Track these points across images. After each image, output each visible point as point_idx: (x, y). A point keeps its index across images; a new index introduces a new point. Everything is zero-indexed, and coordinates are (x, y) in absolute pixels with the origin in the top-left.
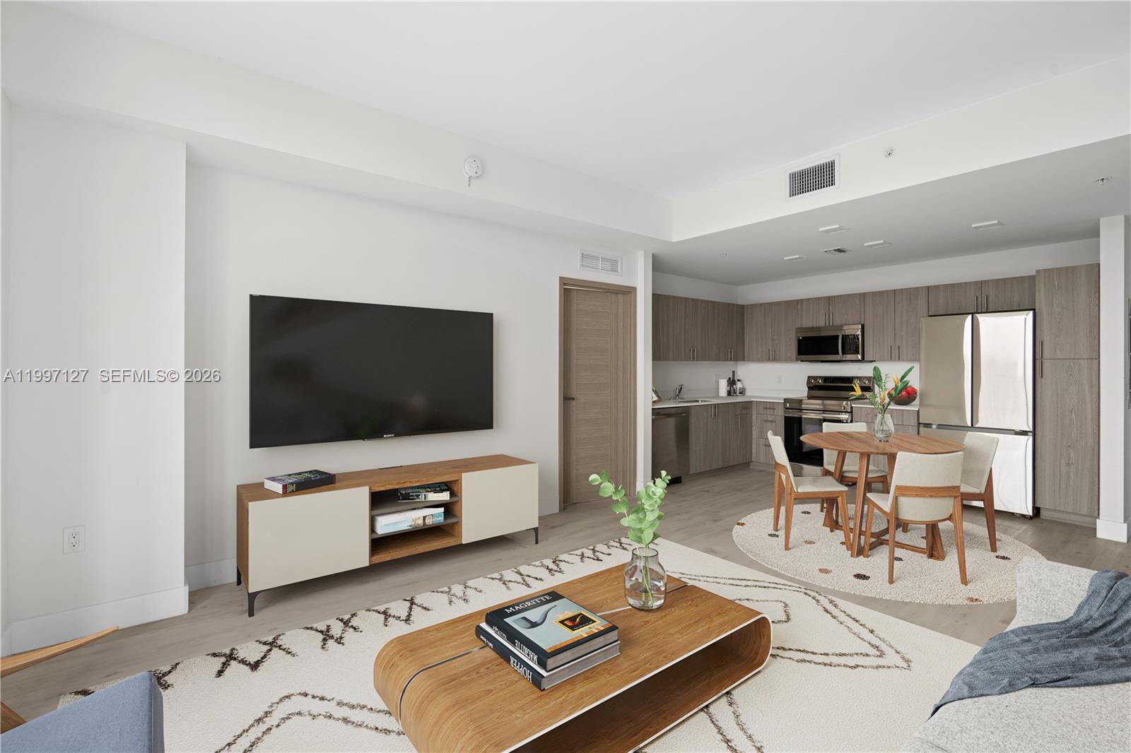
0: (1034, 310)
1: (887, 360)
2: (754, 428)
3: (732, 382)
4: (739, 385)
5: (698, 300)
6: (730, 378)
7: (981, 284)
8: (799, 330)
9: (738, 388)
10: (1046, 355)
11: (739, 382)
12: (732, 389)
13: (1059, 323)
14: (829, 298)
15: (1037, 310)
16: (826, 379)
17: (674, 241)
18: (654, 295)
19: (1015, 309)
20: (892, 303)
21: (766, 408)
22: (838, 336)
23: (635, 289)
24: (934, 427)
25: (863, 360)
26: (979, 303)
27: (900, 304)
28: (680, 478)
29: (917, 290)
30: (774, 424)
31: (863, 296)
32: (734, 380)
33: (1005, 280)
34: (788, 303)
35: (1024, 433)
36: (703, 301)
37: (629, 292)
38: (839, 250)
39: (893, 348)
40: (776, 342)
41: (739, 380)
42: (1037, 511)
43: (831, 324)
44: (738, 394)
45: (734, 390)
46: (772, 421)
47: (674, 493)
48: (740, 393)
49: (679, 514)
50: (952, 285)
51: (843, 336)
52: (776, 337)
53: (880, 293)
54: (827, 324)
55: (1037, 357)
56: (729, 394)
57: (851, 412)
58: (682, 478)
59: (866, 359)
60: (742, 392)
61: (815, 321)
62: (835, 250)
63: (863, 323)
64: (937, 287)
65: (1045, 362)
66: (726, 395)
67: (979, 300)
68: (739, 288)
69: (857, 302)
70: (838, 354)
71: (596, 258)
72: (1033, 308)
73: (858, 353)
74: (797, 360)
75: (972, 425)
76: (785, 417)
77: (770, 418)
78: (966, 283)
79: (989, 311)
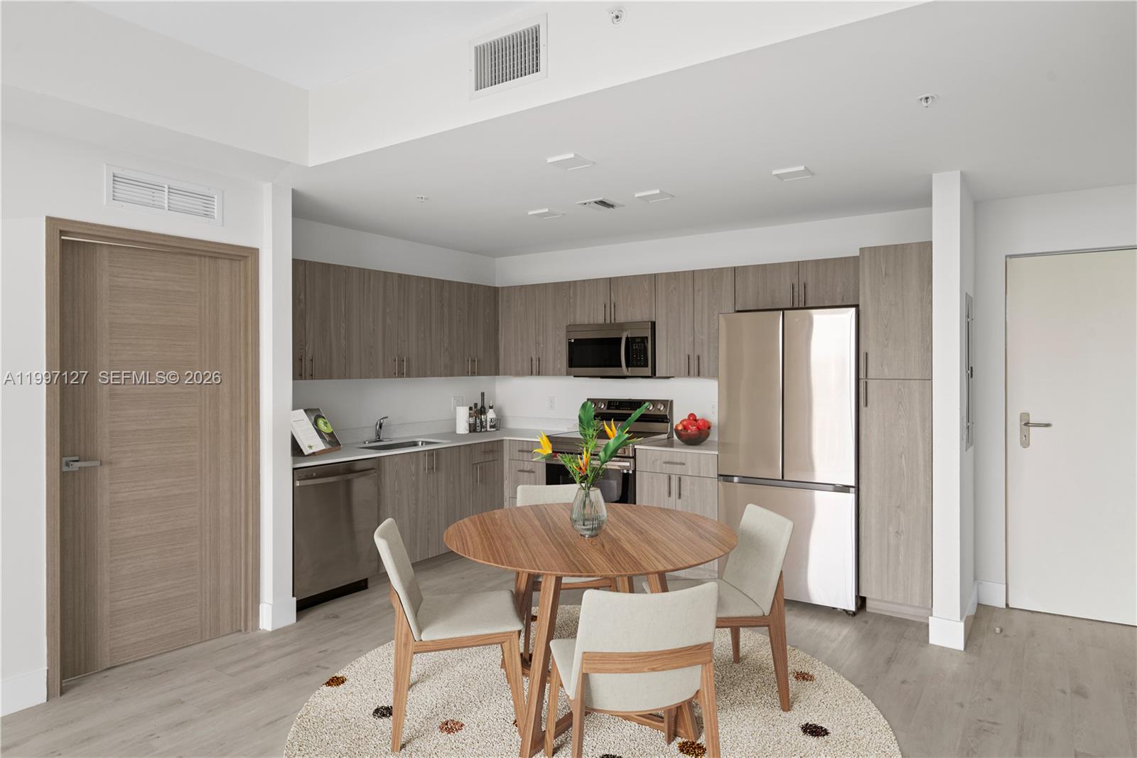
0: (857, 306)
1: (684, 376)
2: (506, 483)
3: (478, 411)
4: (491, 415)
5: (408, 277)
6: (476, 405)
7: (798, 266)
8: (570, 329)
9: (489, 420)
10: (872, 373)
11: (491, 410)
12: (478, 421)
13: (886, 327)
14: (610, 281)
15: (861, 307)
16: (611, 403)
17: (310, 166)
18: (296, 263)
19: (838, 304)
20: (691, 289)
21: (522, 451)
22: (621, 338)
23: (254, 252)
24: (736, 479)
25: (653, 375)
26: (796, 294)
27: (701, 293)
28: (366, 581)
29: (721, 271)
30: (533, 474)
31: (654, 278)
32: (483, 407)
33: (826, 261)
34: (558, 287)
35: (845, 489)
36: (419, 279)
37: (245, 258)
38: (603, 203)
39: (691, 357)
40: (542, 346)
41: (491, 408)
42: (861, 602)
43: (613, 321)
44: (488, 429)
45: (481, 422)
46: (529, 472)
47: (336, 617)
48: (491, 427)
49: (307, 673)
50: (764, 267)
51: (627, 338)
52: (541, 338)
53: (675, 276)
54: (608, 321)
55: (862, 375)
56: (473, 428)
57: (634, 457)
58: (369, 581)
59: (657, 375)
60: (497, 425)
61: (591, 316)
62: (596, 202)
63: (654, 320)
64: (745, 268)
65: (870, 382)
66: (468, 432)
67: (796, 289)
68: (497, 260)
69: (646, 288)
70: (620, 366)
71: (159, 188)
72: (856, 303)
73: (646, 366)
74: (568, 374)
75: (783, 477)
76: (547, 464)
77: (527, 466)
78: (780, 264)
79: (807, 306)
